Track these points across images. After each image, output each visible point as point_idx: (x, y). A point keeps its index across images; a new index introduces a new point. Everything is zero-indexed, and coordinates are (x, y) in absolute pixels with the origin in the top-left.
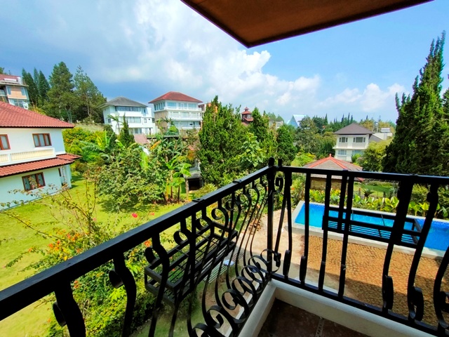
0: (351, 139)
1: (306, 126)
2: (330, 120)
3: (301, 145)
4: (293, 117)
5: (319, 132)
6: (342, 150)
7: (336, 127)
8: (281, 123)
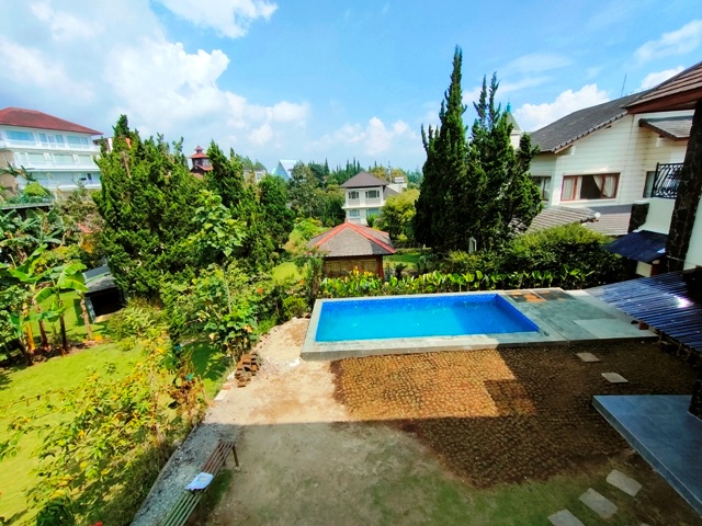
0: (362, 193)
1: (301, 177)
2: (332, 169)
3: (297, 207)
4: (280, 164)
5: (320, 185)
6: (355, 210)
7: (341, 178)
8: (263, 173)
